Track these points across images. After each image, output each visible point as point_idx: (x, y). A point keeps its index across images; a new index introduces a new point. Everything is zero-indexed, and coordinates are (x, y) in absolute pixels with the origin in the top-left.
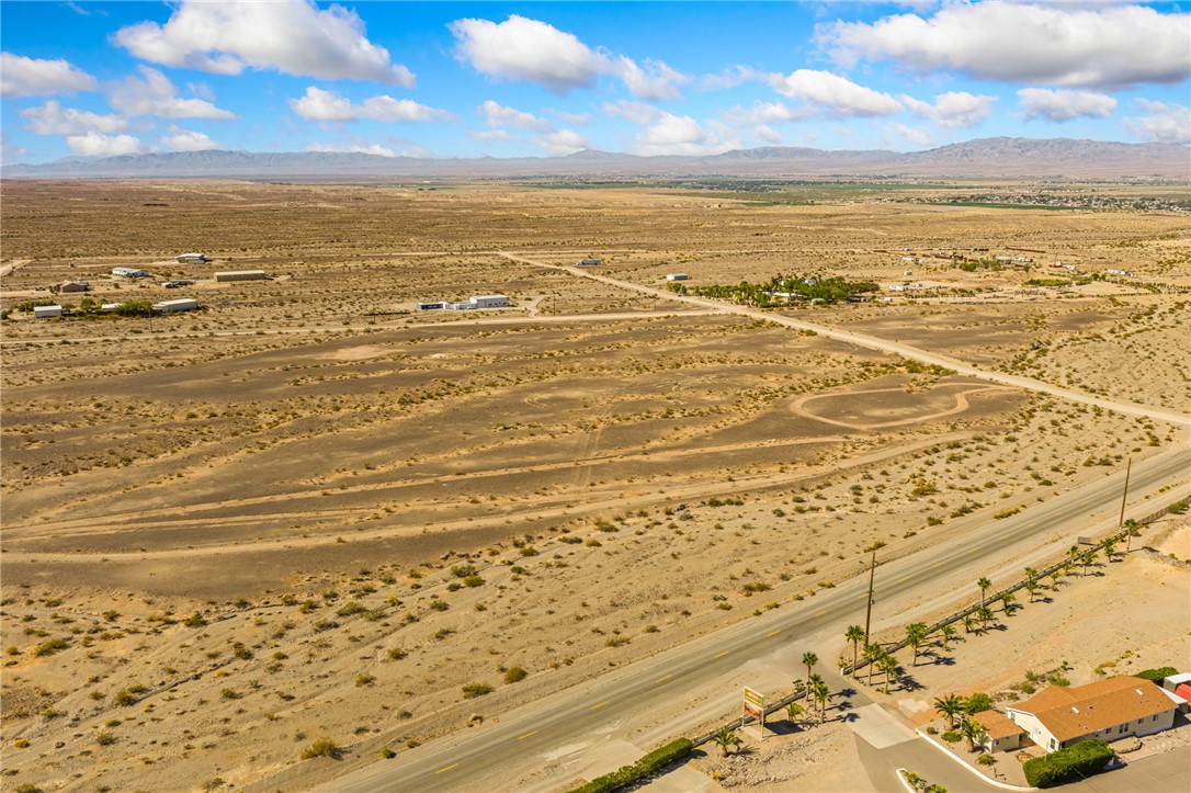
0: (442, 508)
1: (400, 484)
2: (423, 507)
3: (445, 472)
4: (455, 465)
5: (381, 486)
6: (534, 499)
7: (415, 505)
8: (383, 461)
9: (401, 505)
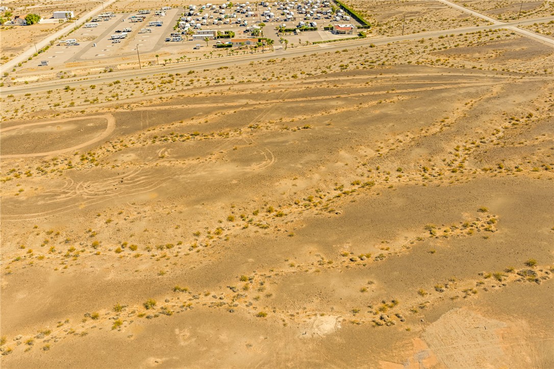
0: (348, 84)
1: (365, 94)
2: (354, 85)
3: (345, 99)
4: (340, 103)
5: (372, 93)
6: (313, 86)
7: (358, 86)
8: (374, 107)
9: (363, 86)
